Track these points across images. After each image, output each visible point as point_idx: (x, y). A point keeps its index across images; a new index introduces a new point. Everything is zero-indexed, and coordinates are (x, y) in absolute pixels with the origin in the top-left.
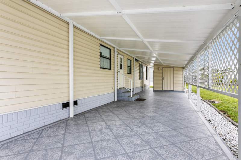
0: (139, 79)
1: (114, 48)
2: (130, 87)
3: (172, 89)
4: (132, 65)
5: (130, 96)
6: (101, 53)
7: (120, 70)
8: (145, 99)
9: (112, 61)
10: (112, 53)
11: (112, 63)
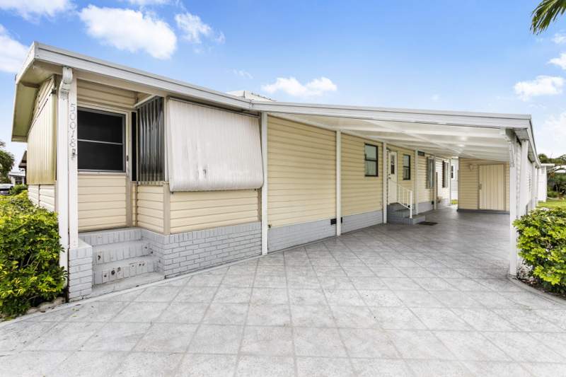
0: (427, 188)
1: (382, 143)
2: (409, 202)
3: (501, 208)
4: (412, 164)
5: (409, 216)
6: (365, 155)
7: (392, 176)
8: (436, 223)
9: (380, 163)
10: (380, 152)
11: (380, 167)
